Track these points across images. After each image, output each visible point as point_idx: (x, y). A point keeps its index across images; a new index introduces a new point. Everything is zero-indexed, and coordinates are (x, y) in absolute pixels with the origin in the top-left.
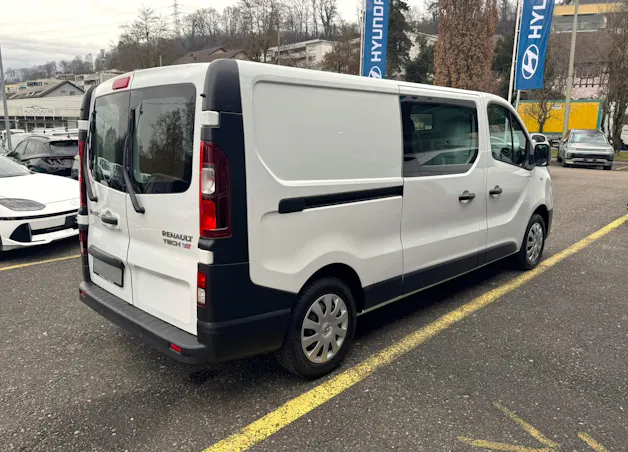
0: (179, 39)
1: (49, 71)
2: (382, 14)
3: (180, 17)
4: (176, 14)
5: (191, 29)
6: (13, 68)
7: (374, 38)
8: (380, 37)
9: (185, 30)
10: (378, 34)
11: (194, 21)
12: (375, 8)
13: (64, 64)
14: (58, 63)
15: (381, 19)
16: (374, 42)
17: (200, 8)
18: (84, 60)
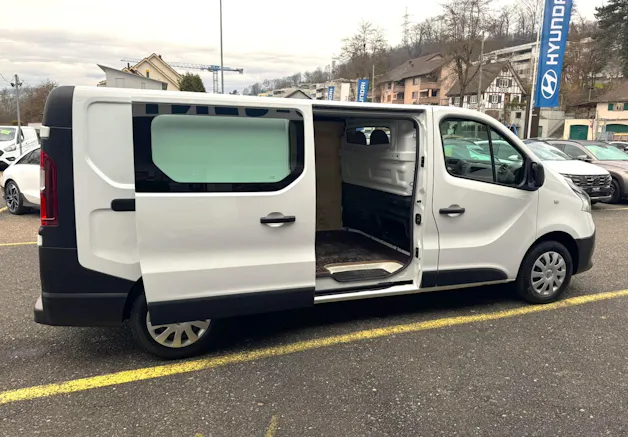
0: (407, 48)
1: (295, 81)
2: (562, 14)
3: (409, 27)
4: (406, 24)
5: (418, 37)
6: (268, 79)
7: (551, 40)
8: (559, 39)
9: (413, 38)
10: (556, 36)
11: (422, 29)
12: (555, 8)
13: (307, 74)
14: (303, 73)
15: (562, 20)
16: (550, 44)
17: (429, 18)
18: (323, 70)
